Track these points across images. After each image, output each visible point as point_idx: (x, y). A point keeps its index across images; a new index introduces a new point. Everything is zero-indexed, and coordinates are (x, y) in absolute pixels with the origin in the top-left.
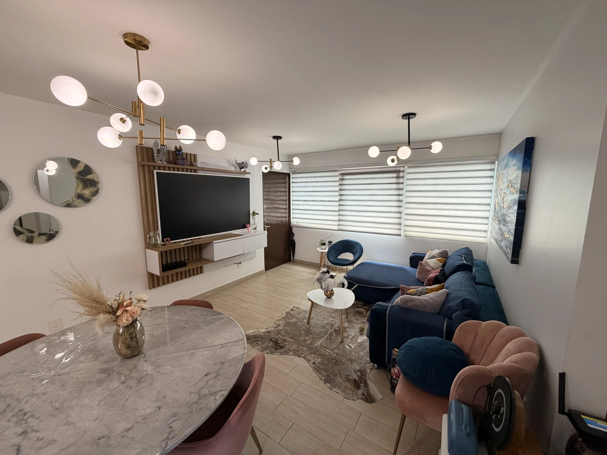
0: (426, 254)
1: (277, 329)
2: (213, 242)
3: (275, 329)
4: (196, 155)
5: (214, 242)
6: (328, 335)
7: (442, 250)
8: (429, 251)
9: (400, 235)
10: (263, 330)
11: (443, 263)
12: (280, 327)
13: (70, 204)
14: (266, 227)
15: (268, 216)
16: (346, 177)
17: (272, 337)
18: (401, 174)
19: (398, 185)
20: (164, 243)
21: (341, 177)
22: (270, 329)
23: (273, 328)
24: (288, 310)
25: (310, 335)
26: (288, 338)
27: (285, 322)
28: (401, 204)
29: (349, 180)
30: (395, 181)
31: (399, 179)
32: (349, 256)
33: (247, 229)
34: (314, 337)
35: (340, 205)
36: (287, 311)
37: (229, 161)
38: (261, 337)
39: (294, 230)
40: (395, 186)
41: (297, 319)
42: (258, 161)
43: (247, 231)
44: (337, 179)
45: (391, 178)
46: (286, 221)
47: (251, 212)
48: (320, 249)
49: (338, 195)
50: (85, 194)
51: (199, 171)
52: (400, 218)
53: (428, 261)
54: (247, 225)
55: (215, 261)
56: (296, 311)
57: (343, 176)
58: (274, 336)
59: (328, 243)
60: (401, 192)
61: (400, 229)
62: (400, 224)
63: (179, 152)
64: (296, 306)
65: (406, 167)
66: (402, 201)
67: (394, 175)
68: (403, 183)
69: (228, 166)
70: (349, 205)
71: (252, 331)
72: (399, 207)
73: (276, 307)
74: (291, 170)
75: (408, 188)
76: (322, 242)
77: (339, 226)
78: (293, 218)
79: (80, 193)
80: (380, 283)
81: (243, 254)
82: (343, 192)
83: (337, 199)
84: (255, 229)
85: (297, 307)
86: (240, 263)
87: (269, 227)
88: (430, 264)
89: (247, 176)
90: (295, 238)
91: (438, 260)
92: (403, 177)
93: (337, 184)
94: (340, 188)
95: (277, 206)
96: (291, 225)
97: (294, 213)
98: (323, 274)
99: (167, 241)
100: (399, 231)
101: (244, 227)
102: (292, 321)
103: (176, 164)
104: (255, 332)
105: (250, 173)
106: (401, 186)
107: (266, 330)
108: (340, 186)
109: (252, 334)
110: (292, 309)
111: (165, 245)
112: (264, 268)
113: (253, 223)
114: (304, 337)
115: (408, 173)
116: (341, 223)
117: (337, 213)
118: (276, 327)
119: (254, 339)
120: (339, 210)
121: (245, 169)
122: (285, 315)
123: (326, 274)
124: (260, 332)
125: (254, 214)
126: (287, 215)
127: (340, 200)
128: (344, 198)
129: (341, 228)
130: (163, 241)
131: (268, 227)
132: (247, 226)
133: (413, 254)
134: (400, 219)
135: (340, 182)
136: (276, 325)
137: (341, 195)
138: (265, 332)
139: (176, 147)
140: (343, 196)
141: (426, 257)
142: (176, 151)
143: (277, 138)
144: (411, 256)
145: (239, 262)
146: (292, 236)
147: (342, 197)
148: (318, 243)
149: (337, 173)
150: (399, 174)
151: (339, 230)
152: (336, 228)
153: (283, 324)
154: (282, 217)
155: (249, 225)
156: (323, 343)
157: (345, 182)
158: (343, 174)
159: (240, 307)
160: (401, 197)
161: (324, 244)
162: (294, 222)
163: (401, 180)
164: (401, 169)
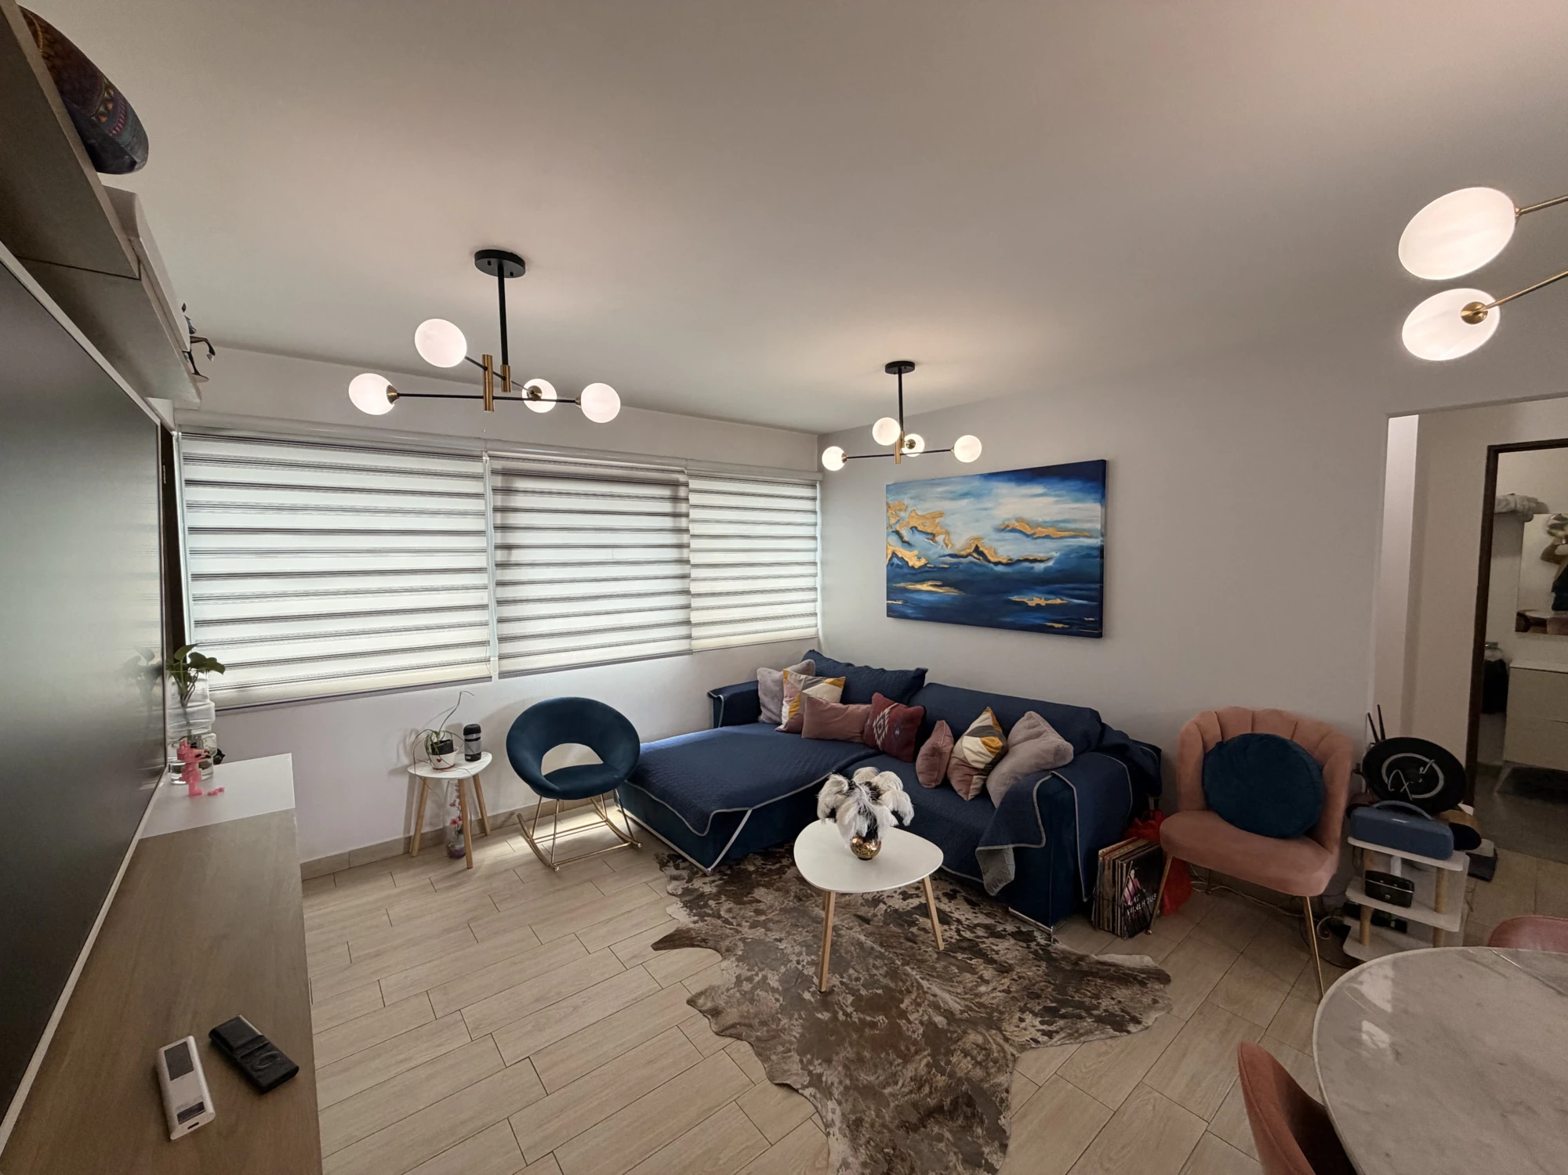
1: (834, 1092)
3: (837, 1096)
6: (910, 968)
9: (690, 652)
10: (839, 1146)
12: (830, 1079)
17: (892, 1120)
21: (499, 481)
22: (833, 1118)
23: (831, 1105)
24: (706, 1024)
25: (903, 1006)
26: (910, 1067)
27: (792, 1054)
28: (687, 569)
29: (530, 496)
30: (667, 507)
31: (679, 505)
34: (914, 1000)
35: (499, 584)
36: (712, 1030)
40: (668, 522)
41: (790, 1015)
44: (482, 487)
45: (654, 500)
48: (431, 771)
49: (490, 545)
52: (687, 607)
56: (730, 1004)
57: (506, 478)
60: (684, 539)
61: (689, 636)
62: (688, 623)
65: (686, 474)
66: (687, 562)
67: (666, 492)
68: (687, 515)
72: (684, 577)
77: (504, 662)
82: (514, 538)
83: (488, 561)
85: (701, 995)
88: (819, 696)
92: (686, 499)
93: (486, 505)
94: (497, 522)
100: (689, 641)
106: (683, 523)
108: (499, 515)
110: (703, 1013)
115: (694, 491)
116: (509, 648)
117: (490, 615)
120: (501, 602)
122: (742, 1045)
127: (501, 566)
128: (517, 556)
129: (510, 665)
134: (688, 610)
135: (498, 501)
137: (509, 547)
143: (502, 262)
144: (722, 698)
147: (507, 555)
149: (480, 467)
150: (677, 491)
151: (501, 676)
152: (494, 669)
156: (950, 988)
157: (519, 501)
158: (507, 473)
160: (685, 551)
163: (683, 508)
164: (682, 478)
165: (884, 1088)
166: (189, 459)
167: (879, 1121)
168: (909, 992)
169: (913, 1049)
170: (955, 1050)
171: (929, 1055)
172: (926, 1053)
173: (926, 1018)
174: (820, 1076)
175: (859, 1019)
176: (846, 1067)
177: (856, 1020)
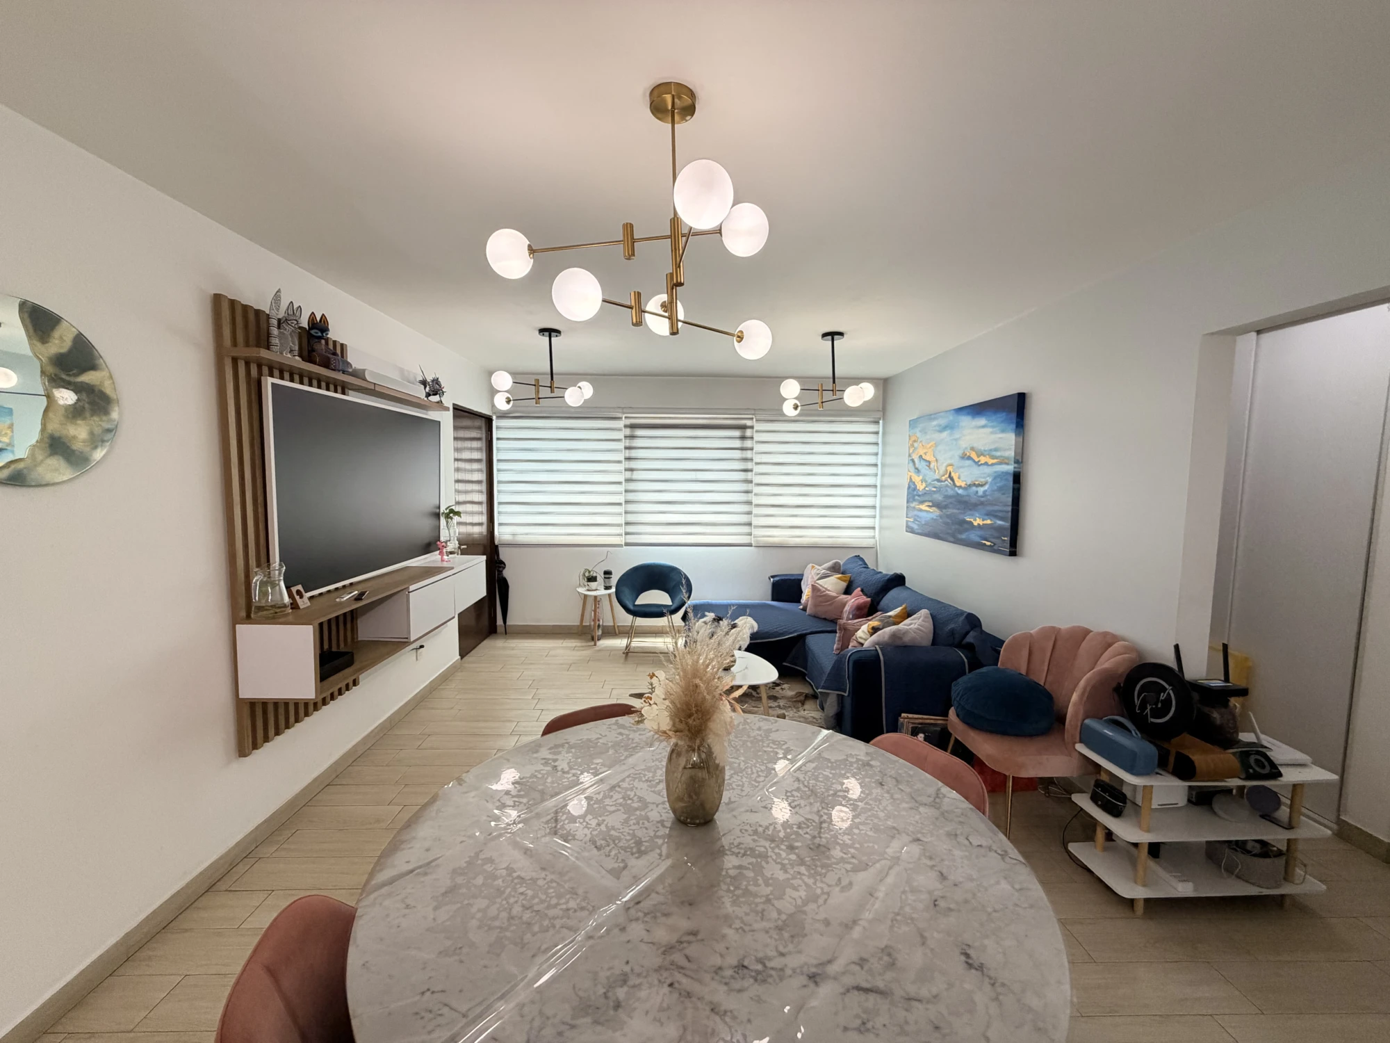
0: (802, 574)
2: (408, 587)
4: (346, 346)
5: (412, 588)
7: (831, 562)
8: (814, 566)
9: (749, 545)
11: (848, 583)
16: (639, 432)
18: (748, 433)
19: (744, 452)
21: (628, 432)
28: (749, 487)
29: (647, 439)
30: (738, 444)
32: (658, 598)
33: (436, 553)
39: (504, 554)
40: (738, 454)
43: (437, 558)
44: (620, 435)
45: (729, 439)
46: (482, 534)
47: (444, 510)
48: (587, 590)
50: (74, 437)
51: (349, 391)
52: (749, 513)
54: (437, 543)
55: (411, 641)
57: (633, 429)
59: (603, 576)
60: (749, 465)
61: (750, 534)
62: (750, 524)
63: (321, 330)
67: (737, 433)
68: (752, 449)
70: (648, 491)
72: (747, 492)
74: (495, 408)
75: (761, 458)
76: (587, 574)
78: (501, 525)
84: (452, 552)
86: (422, 647)
89: (435, 416)
91: (839, 578)
93: (621, 446)
96: (497, 543)
97: (499, 513)
99: (299, 593)
101: (434, 547)
103: (327, 364)
112: (458, 655)
113: (448, 538)
116: (631, 529)
121: (441, 398)
125: (451, 513)
126: (484, 519)
132: (438, 546)
133: (777, 576)
134: (750, 516)
135: (627, 443)
139: (312, 318)
140: (635, 472)
141: (806, 579)
142: (311, 329)
143: (551, 333)
144: (774, 581)
145: (420, 643)
146: (499, 569)
152: (621, 540)
155: (440, 544)
158: (633, 426)
161: (592, 579)
162: (502, 533)
163: (748, 444)
166: (498, 428)
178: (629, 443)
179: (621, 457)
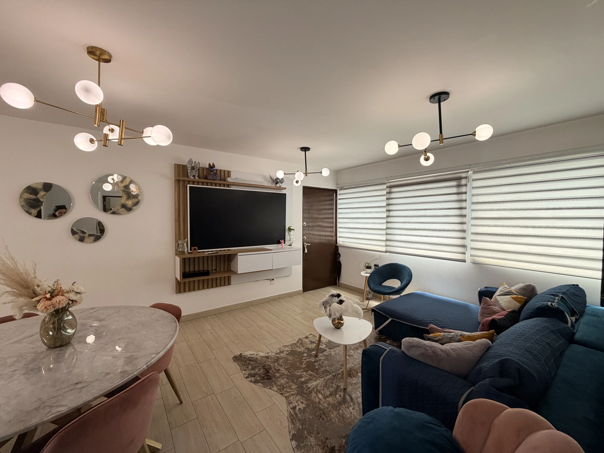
0: (498, 288)
1: (278, 355)
2: (237, 254)
3: (276, 355)
4: (230, 171)
5: (239, 254)
6: (331, 376)
7: (525, 284)
8: (504, 284)
9: (464, 261)
10: (262, 354)
11: (522, 304)
12: (282, 355)
13: (115, 212)
14: (305, 244)
15: (309, 234)
16: (394, 190)
17: (267, 364)
18: (463, 182)
19: (460, 195)
20: (191, 251)
21: (388, 190)
22: (270, 354)
23: (274, 354)
24: (302, 337)
25: (310, 372)
26: (284, 369)
27: (291, 349)
28: (464, 220)
29: (398, 193)
30: (454, 190)
31: (460, 188)
32: (395, 283)
33: (281, 245)
34: (312, 375)
35: (387, 222)
36: (300, 338)
37: (264, 177)
38: (256, 362)
39: (341, 250)
40: (455, 197)
41: (306, 349)
42: (285, 174)
43: (281, 247)
44: (384, 192)
45: (450, 188)
46: (333, 240)
47: (287, 228)
48: (365, 273)
49: (385, 210)
50: (128, 204)
51: (232, 186)
53: (499, 298)
54: (281, 240)
55: (238, 273)
56: (310, 339)
57: (390, 188)
58: (269, 363)
59: (373, 267)
60: (464, 204)
61: (464, 253)
62: (464, 246)
63: (212, 168)
64: (314, 334)
65: (469, 172)
66: (465, 216)
67: (454, 183)
68: (466, 193)
69: (263, 181)
70: (398, 223)
71: (252, 353)
72: (462, 223)
73: (291, 331)
74: (338, 186)
75: (475, 199)
76: (367, 265)
77: (387, 247)
78: (339, 237)
79: (124, 203)
80: (420, 321)
81: (272, 270)
82: (391, 208)
83: (384, 215)
84: (290, 245)
85: (314, 336)
86: (273, 280)
87: (310, 244)
88: (500, 302)
89: (283, 192)
90: (342, 259)
91: (513, 298)
92: (466, 185)
93: (384, 198)
94: (387, 203)
95: (320, 224)
96: (338, 245)
97: (340, 232)
98: (331, 297)
99: (195, 249)
100: (463, 255)
101: (279, 243)
102: (299, 350)
103: (206, 179)
104: (253, 354)
105: (285, 188)
106: (464, 197)
107: (267, 354)
108: (387, 200)
109: (249, 356)
110: (307, 336)
111: (191, 253)
112: (301, 288)
113: (289, 239)
114: (301, 372)
115: (474, 180)
116: (389, 243)
117: (384, 232)
118: (277, 354)
119: (248, 361)
120: (387, 228)
121: (280, 184)
122: (296, 342)
123: (335, 297)
124: (258, 356)
125: (290, 229)
126: (334, 234)
127: (388, 217)
128: (392, 213)
129: (389, 249)
130: (191, 250)
131: (307, 245)
132: (281, 242)
133: (486, 288)
135: (388, 196)
136: (280, 350)
137: (389, 211)
138: (263, 357)
139: (210, 164)
140: (391, 212)
141: (497, 293)
142: (209, 168)
143: (305, 149)
144: (480, 290)
145: (272, 278)
146: (338, 257)
147: (389, 213)
148: (362, 265)
149: (384, 187)
150: (460, 182)
151: (386, 252)
152: (384, 249)
153: (287, 351)
154: (326, 236)
155: (283, 241)
156: (319, 385)
157: (393, 195)
158: (391, 187)
159: (256, 325)
160: (464, 210)
161: (369, 267)
162: (340, 241)
163: (463, 189)
164: (464, 175)
165: (277, 363)
166: (339, 194)
167: (267, 361)
168: (317, 374)
169: (290, 371)
170: (289, 380)
171: (288, 374)
172: (288, 373)
173: (303, 376)
174: (283, 353)
175: (304, 362)
176: (285, 357)
177: (303, 361)
178: (389, 196)
179: (384, 204)
